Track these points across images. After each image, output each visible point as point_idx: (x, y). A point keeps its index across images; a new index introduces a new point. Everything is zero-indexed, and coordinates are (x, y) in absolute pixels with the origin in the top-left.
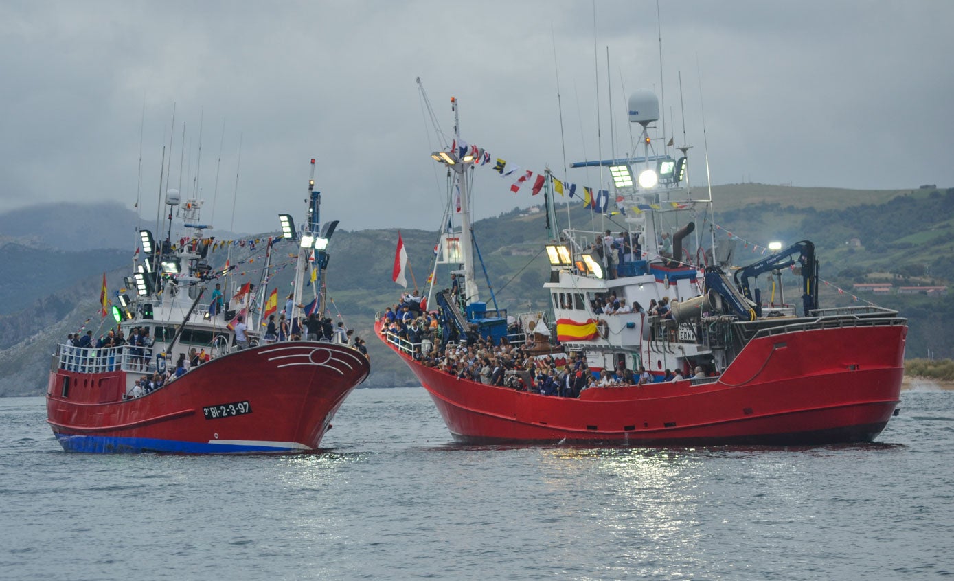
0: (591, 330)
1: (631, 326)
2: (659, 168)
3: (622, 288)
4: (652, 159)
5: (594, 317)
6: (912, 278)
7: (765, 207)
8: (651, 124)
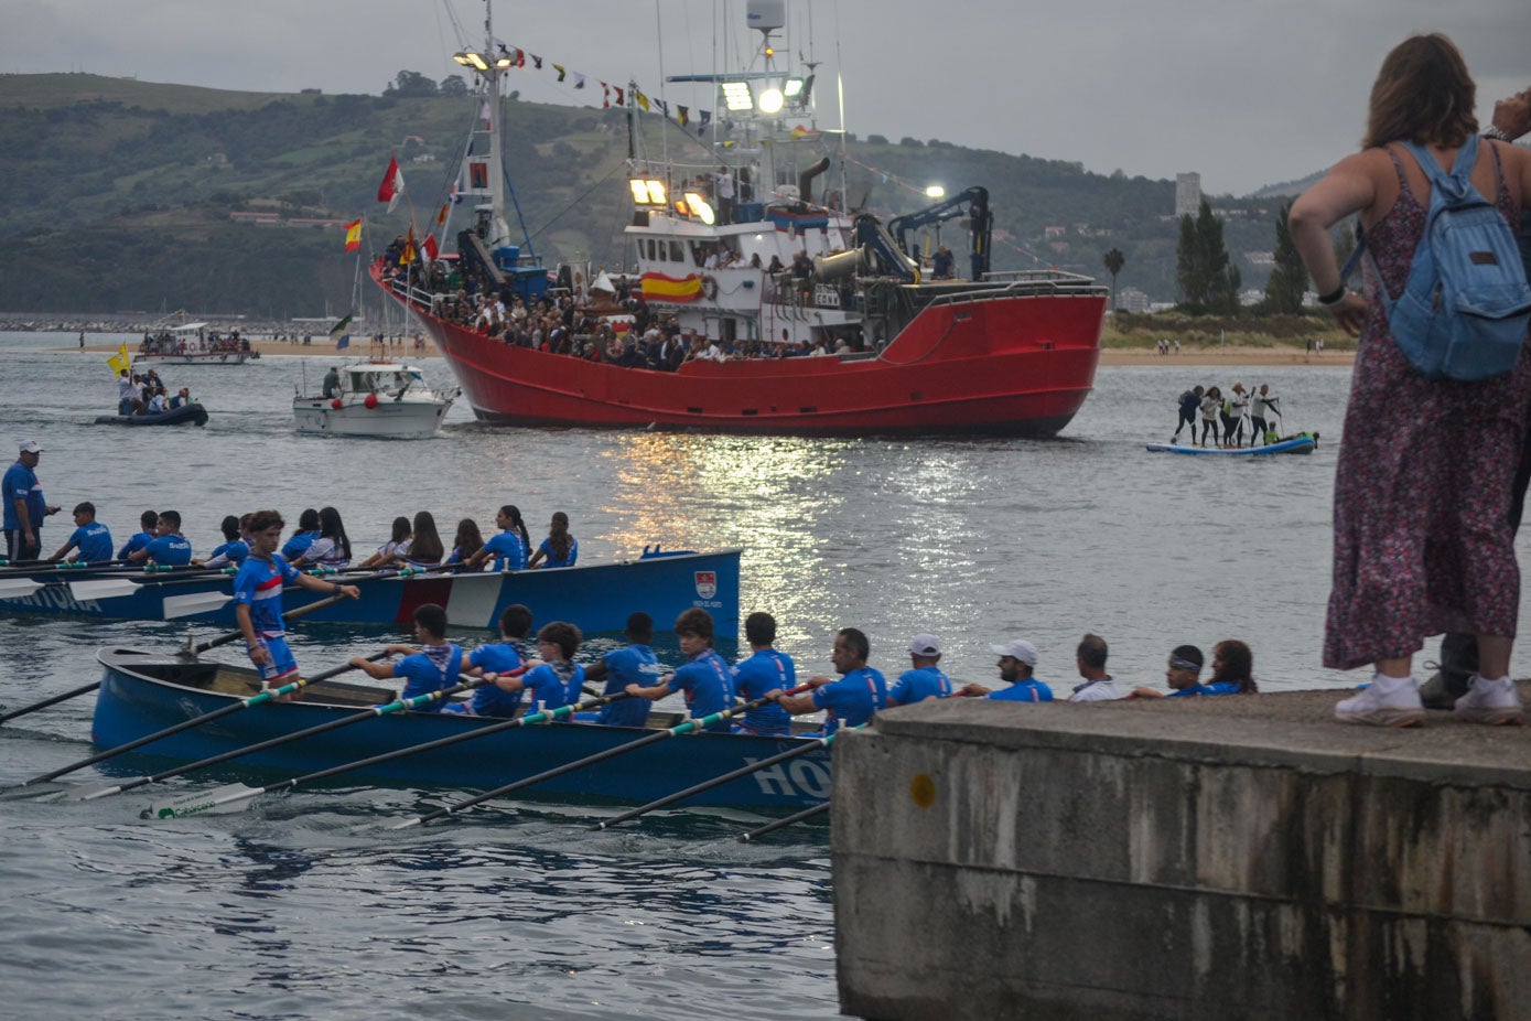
0: (695, 286)
1: (748, 285)
2: (783, 88)
3: (735, 238)
4: (773, 75)
5: (698, 271)
6: (304, 207)
7: (101, 106)
8: (773, 32)
